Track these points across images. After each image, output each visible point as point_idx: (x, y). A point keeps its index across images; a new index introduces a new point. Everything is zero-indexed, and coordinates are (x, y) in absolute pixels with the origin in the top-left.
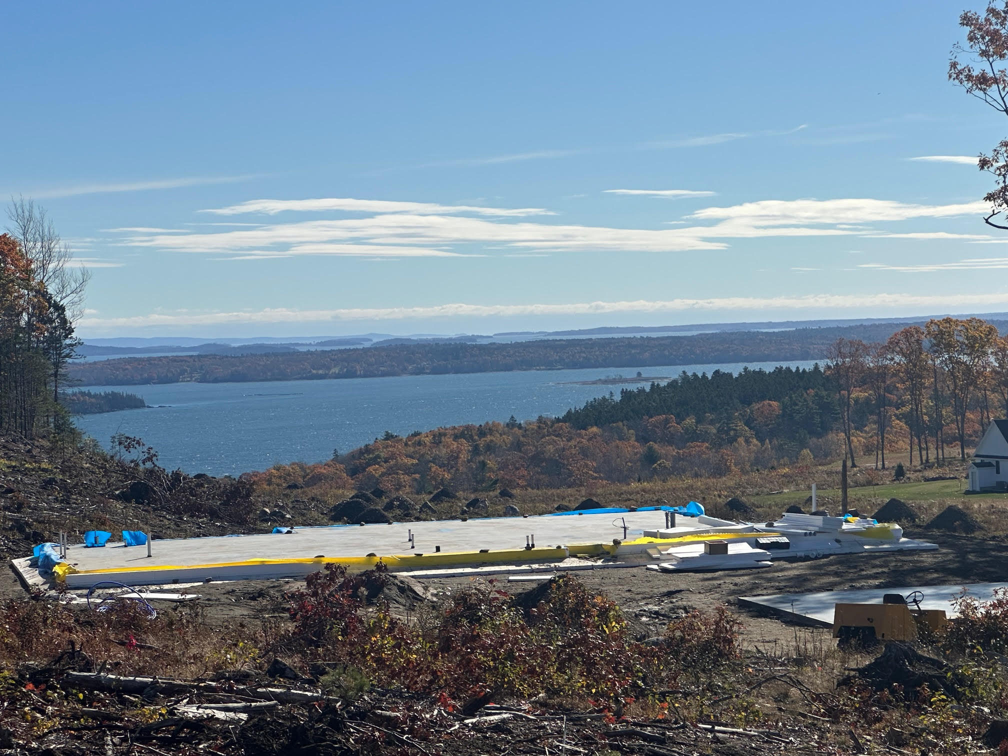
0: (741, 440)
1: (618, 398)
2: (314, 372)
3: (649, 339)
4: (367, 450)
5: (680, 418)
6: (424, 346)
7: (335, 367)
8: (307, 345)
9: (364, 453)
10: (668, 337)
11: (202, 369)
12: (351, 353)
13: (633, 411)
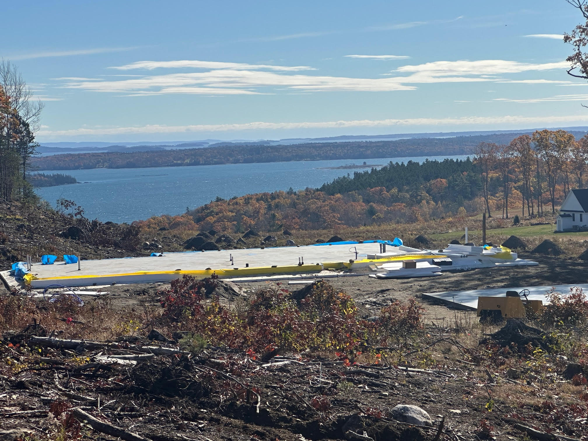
0: (424, 202)
1: (352, 177)
2: (175, 162)
3: (371, 142)
4: (206, 207)
5: (389, 189)
6: (240, 147)
7: (187, 159)
8: (170, 146)
9: (204, 210)
10: (381, 142)
11: (110, 161)
12: (196, 151)
13: (361, 184)
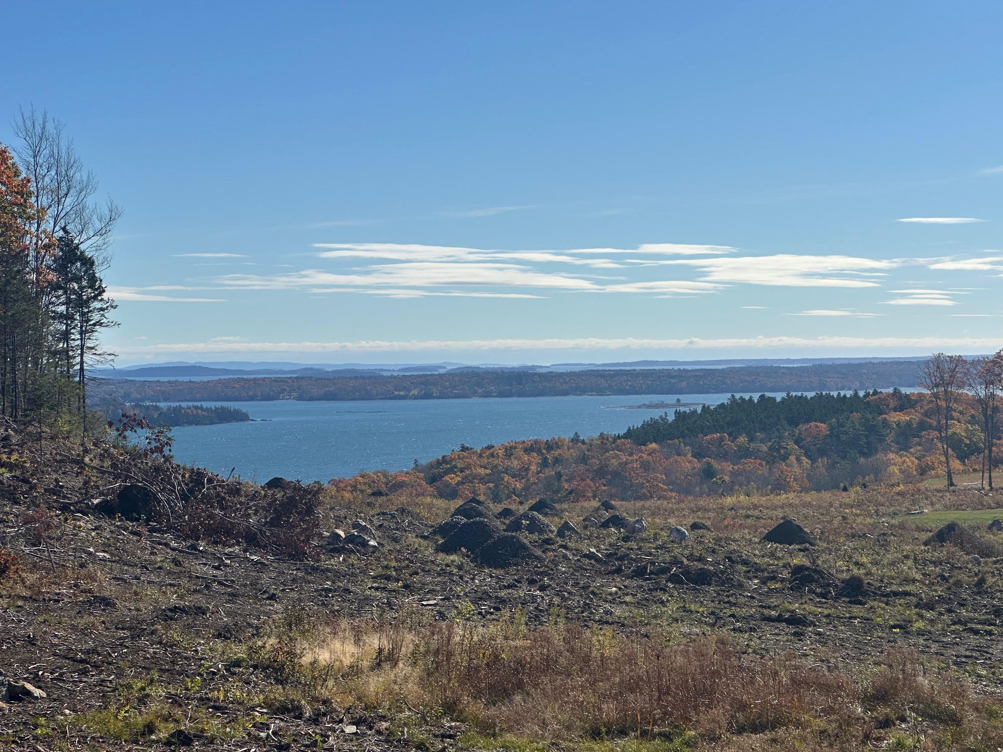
0: (793, 458)
1: (671, 418)
2: (396, 393)
3: (686, 371)
4: (444, 461)
5: (734, 437)
6: (492, 373)
7: (414, 389)
8: (390, 370)
9: (441, 464)
10: (701, 370)
11: (299, 389)
12: (429, 377)
13: (688, 429)
